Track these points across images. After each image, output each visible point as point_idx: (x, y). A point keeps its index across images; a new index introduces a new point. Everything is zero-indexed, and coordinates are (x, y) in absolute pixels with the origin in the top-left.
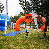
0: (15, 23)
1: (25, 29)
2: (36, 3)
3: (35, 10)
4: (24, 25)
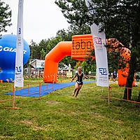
0: (44, 61)
3: (100, 24)
4: (69, 67)
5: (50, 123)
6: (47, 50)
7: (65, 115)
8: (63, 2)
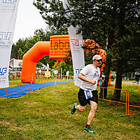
0: (22, 61)
1: (49, 78)
2: (81, 5)
3: (77, 26)
4: (47, 67)
5: (28, 123)
6: (25, 50)
7: (43, 115)
8: (41, 3)
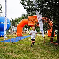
4: (27, 29)
5: (20, 54)
6: (18, 23)
7: (26, 50)
8: (24, 2)
